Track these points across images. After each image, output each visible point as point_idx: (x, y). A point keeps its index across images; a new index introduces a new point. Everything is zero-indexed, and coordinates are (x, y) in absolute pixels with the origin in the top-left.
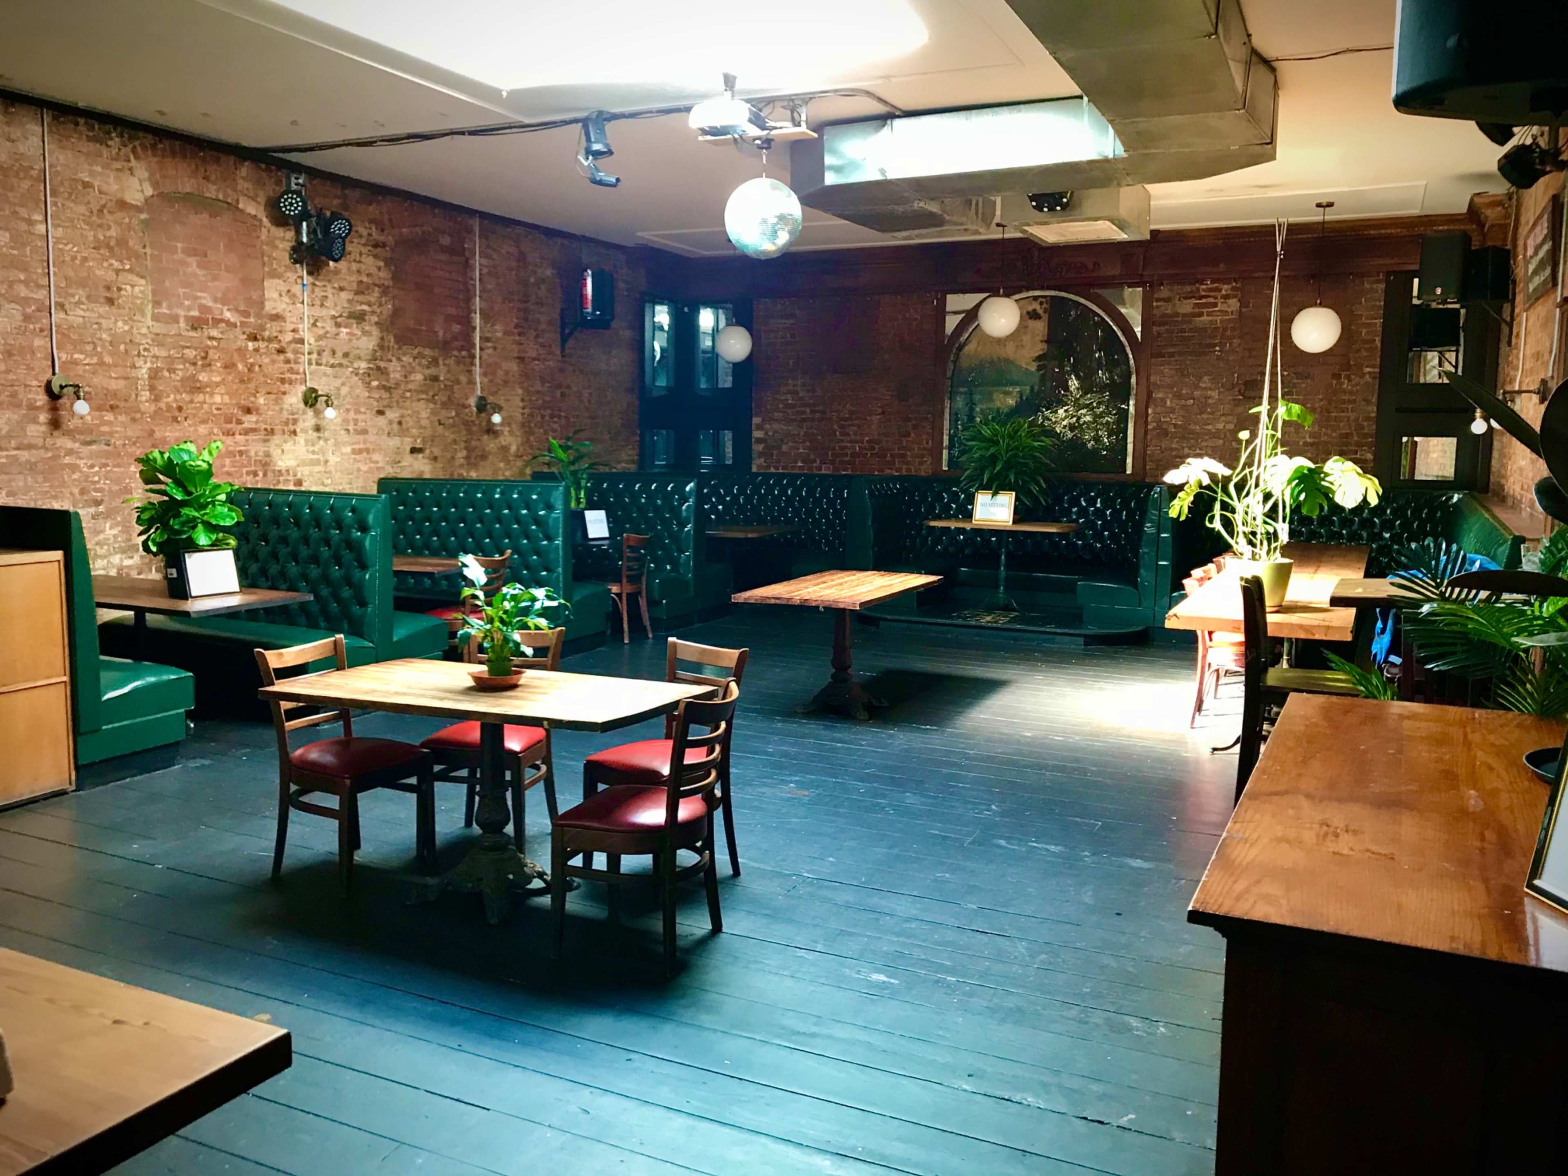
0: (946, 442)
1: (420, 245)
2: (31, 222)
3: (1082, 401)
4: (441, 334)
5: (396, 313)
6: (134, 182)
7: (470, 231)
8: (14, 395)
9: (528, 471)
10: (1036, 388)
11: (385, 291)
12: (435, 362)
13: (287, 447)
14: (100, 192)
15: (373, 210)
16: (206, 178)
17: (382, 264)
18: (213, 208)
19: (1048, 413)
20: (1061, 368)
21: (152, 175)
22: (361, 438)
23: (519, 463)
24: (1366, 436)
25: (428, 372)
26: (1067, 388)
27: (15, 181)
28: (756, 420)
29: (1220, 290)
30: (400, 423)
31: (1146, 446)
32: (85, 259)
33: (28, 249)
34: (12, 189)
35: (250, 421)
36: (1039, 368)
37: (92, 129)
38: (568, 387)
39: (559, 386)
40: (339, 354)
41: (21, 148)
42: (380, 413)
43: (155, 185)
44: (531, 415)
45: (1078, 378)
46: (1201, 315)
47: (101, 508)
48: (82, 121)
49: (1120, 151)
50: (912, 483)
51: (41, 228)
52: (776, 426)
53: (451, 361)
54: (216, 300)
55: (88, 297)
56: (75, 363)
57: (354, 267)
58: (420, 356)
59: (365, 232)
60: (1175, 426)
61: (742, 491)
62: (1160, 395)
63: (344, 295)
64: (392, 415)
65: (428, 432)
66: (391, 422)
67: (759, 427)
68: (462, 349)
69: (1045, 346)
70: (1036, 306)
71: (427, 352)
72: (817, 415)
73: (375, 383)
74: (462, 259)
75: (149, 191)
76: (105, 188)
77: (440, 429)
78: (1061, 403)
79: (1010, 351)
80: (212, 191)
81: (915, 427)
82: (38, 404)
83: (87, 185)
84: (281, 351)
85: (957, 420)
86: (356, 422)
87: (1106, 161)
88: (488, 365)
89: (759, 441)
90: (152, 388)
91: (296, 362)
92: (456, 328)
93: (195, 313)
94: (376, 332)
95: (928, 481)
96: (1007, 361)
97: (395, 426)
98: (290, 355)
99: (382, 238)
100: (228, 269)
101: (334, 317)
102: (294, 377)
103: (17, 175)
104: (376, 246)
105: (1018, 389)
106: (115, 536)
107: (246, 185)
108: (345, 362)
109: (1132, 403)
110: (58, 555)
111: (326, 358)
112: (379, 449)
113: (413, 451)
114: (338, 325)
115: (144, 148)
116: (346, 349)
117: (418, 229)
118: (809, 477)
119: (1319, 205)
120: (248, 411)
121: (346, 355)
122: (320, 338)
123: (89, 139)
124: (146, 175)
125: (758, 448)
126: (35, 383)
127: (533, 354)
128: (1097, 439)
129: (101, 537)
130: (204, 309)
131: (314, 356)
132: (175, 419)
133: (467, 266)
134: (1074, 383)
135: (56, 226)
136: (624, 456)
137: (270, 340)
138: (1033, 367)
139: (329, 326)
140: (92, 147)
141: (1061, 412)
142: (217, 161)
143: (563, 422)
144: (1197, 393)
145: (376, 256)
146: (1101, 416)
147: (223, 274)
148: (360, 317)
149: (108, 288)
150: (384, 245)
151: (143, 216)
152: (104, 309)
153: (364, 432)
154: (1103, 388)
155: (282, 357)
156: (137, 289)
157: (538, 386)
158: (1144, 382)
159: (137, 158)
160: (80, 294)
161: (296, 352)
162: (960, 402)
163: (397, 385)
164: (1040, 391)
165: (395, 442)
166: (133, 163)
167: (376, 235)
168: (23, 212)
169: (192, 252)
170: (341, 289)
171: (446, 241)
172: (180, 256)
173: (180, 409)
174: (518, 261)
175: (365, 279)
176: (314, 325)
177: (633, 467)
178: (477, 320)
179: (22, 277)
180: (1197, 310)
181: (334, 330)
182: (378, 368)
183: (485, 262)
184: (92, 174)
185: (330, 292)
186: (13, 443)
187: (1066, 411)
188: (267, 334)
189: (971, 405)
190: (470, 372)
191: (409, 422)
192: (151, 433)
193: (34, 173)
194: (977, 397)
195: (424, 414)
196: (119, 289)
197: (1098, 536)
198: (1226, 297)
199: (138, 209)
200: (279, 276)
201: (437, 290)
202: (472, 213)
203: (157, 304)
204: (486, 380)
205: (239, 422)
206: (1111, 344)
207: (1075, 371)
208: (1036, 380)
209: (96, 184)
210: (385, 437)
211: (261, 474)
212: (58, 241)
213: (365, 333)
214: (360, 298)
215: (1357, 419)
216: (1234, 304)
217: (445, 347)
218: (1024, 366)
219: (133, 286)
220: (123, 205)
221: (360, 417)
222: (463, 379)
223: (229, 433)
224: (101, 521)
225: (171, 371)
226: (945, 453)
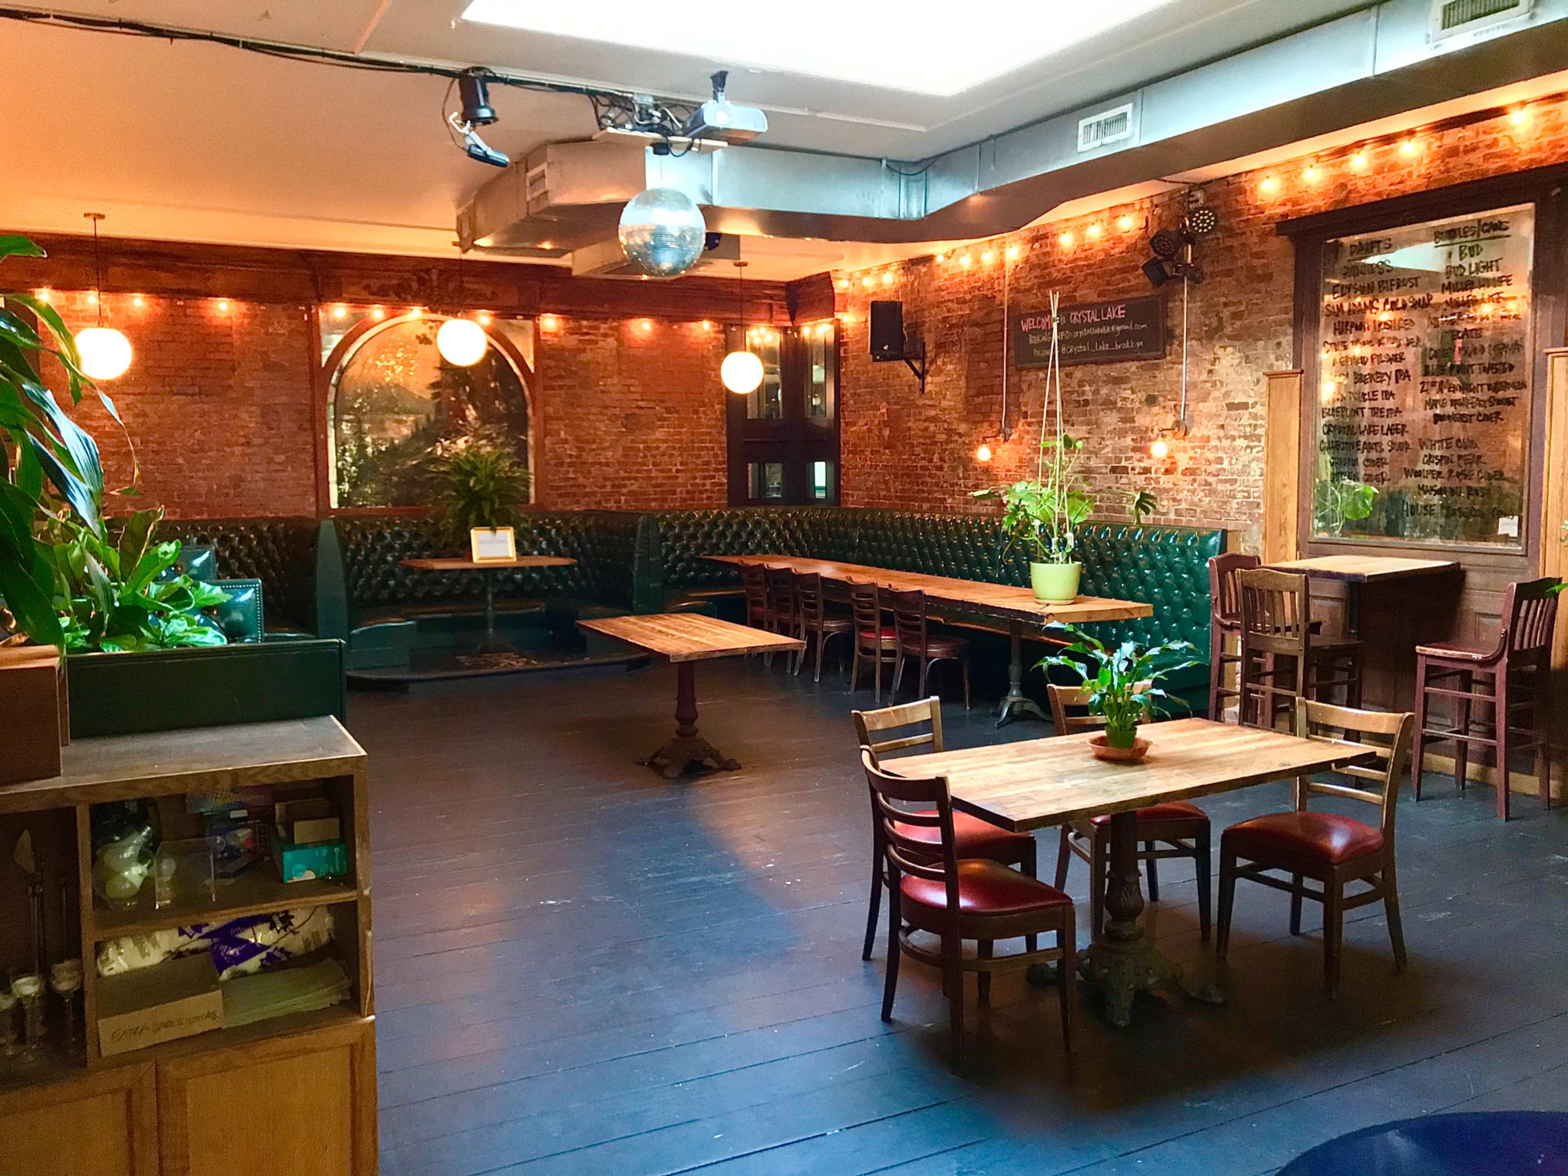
0: (333, 476)
3: (481, 432)
10: (432, 417)
19: (447, 443)
20: (458, 397)
26: (464, 418)
29: (598, 328)
36: (435, 396)
45: (475, 408)
46: (584, 350)
60: (571, 456)
69: (438, 373)
70: (422, 332)
78: (460, 433)
79: (397, 378)
85: (344, 451)
96: (398, 387)
105: (412, 418)
109: (531, 433)
134: (471, 413)
138: (428, 395)
141: (460, 442)
144: (586, 424)
146: (501, 447)
154: (501, 418)
158: (540, 413)
162: (346, 431)
164: (437, 421)
180: (581, 346)
187: (466, 442)
189: (359, 435)
194: (366, 426)
198: (605, 335)
207: (471, 399)
208: (431, 409)
216: (612, 343)
218: (417, 393)
226: (333, 488)
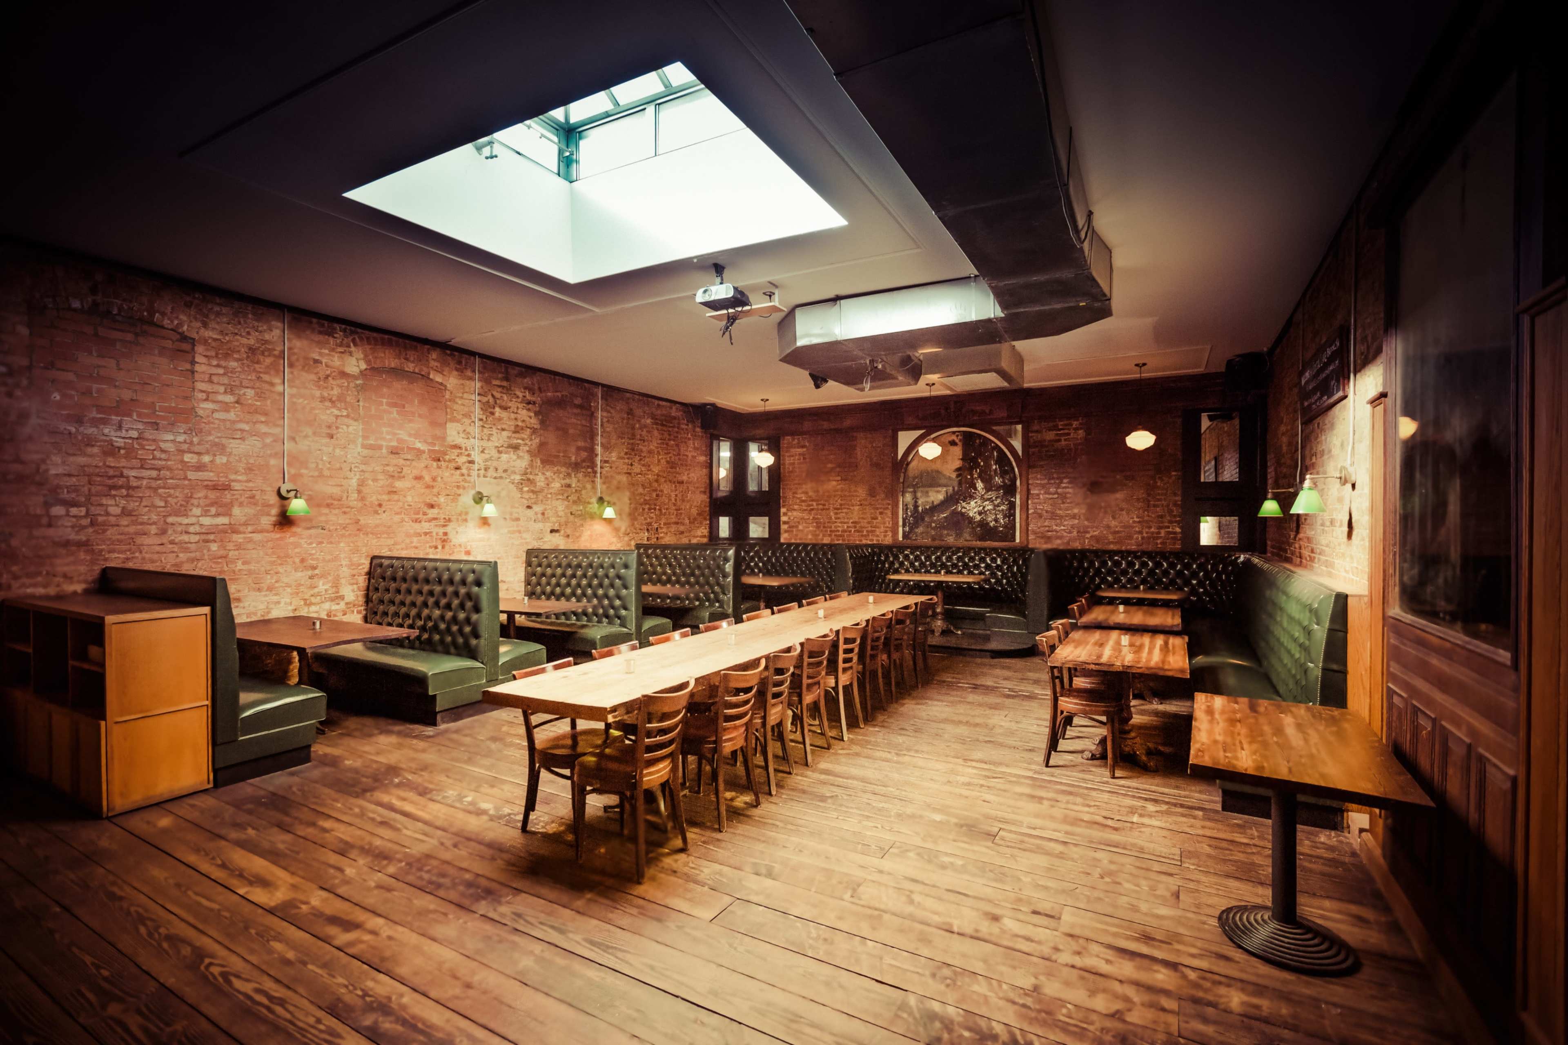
0: (901, 523)
1: (560, 403)
2: (272, 384)
3: (985, 496)
4: (573, 458)
5: (542, 445)
6: (353, 361)
7: (594, 395)
8: (253, 497)
9: (633, 543)
10: (956, 488)
11: (534, 431)
12: (569, 475)
13: (460, 529)
14: (327, 366)
15: (527, 381)
16: (407, 359)
17: (532, 414)
18: (411, 377)
19: (964, 504)
20: (972, 475)
21: (366, 356)
22: (515, 523)
23: (626, 538)
24: (1175, 516)
25: (563, 482)
26: (976, 489)
27: (261, 358)
28: (783, 510)
29: (1072, 425)
30: (543, 514)
31: (1028, 525)
32: (313, 409)
33: (269, 402)
34: (258, 362)
35: (432, 513)
36: (958, 476)
37: (323, 325)
38: (662, 491)
39: (655, 490)
40: (500, 470)
41: (267, 337)
42: (529, 507)
43: (368, 362)
44: (636, 509)
45: (982, 481)
46: (1060, 440)
47: (317, 572)
48: (315, 320)
49: (1000, 313)
50: (880, 549)
51: (280, 388)
52: (795, 513)
53: (580, 475)
54: (410, 435)
55: (314, 433)
56: (301, 475)
57: (513, 416)
58: (559, 472)
59: (520, 395)
61: (774, 554)
62: (1036, 492)
63: (505, 434)
64: (538, 508)
65: (563, 520)
66: (536, 514)
67: (785, 514)
68: (588, 467)
69: (960, 462)
70: (954, 437)
71: (563, 469)
72: (821, 507)
73: (526, 489)
74: (589, 413)
75: (363, 366)
76: (330, 363)
77: (571, 518)
78: (972, 497)
79: (938, 466)
80: (410, 367)
81: (881, 513)
82: (271, 502)
83: (316, 361)
84: (457, 468)
85: (907, 508)
86: (511, 514)
87: (989, 321)
88: (606, 477)
89: (785, 523)
90: (359, 492)
91: (469, 475)
92: (584, 454)
93: (394, 444)
94: (527, 457)
95: (890, 548)
96: (938, 472)
97: (540, 516)
98: (464, 471)
99: (533, 399)
100: (420, 416)
101: (497, 447)
102: (466, 485)
103: (263, 354)
104: (529, 403)
105: (945, 489)
106: (326, 590)
107: (436, 364)
108: (504, 475)
109: (1018, 497)
110: (206, 610)
111: (491, 472)
112: (527, 530)
113: (552, 531)
114: (500, 452)
115: (361, 339)
116: (505, 467)
117: (559, 394)
118: (814, 545)
119: (1137, 365)
120: (432, 506)
121: (505, 471)
122: (486, 460)
123: (320, 333)
124: (362, 356)
125: (784, 527)
126: (269, 489)
127: (638, 471)
128: (996, 520)
129: (316, 590)
130: (400, 441)
131: (482, 472)
132: (376, 512)
133: (592, 416)
134: (980, 485)
135: (290, 387)
136: (699, 533)
137: (450, 461)
138: (954, 475)
139: (494, 453)
140: (321, 338)
141: (973, 503)
142: (415, 348)
143: (657, 512)
144: (1060, 490)
145: (529, 410)
146: (998, 506)
147: (417, 419)
148: (516, 447)
149: (329, 427)
150: (534, 403)
151: (358, 382)
152: (326, 440)
153: (518, 519)
154: (998, 488)
155: (458, 472)
156: (351, 428)
157: (641, 490)
158: (1025, 483)
159: (355, 345)
160: (309, 431)
161: (469, 469)
162: (909, 497)
163: (541, 491)
164: (959, 491)
165: (540, 525)
166: (353, 349)
167: (529, 397)
168: (266, 377)
169: (395, 405)
170: (503, 430)
171: (578, 401)
172: (385, 407)
173: (380, 505)
174: (628, 414)
175: (520, 424)
176: (483, 452)
177: (705, 540)
178: (599, 449)
179: (263, 419)
180: (1057, 438)
181: (497, 455)
182: (529, 480)
183: (605, 414)
184: (321, 354)
185: (494, 431)
186: (250, 529)
187: (976, 502)
188: (447, 457)
189: (916, 499)
190: (593, 482)
191: (549, 513)
192: (357, 522)
193: (276, 353)
194: (919, 494)
195: (560, 508)
196: (337, 428)
197: (999, 582)
198: (1076, 429)
199: (355, 378)
200: (458, 421)
201: (571, 431)
202: (596, 384)
203: (365, 437)
204: (604, 487)
205: (425, 514)
206: (1002, 460)
207: (980, 477)
208: (956, 483)
209: (324, 361)
210: (532, 523)
211: (440, 547)
212: (292, 396)
213: (519, 457)
214: (517, 435)
215: (1168, 506)
216: (1081, 433)
217: (576, 466)
218: (948, 474)
219: (348, 426)
220: (343, 374)
221: (515, 510)
222: (589, 486)
223: (417, 521)
224: (316, 580)
225: (375, 480)
226: (901, 529)
